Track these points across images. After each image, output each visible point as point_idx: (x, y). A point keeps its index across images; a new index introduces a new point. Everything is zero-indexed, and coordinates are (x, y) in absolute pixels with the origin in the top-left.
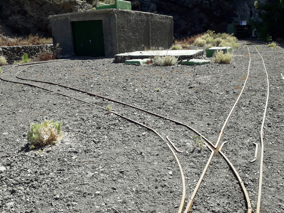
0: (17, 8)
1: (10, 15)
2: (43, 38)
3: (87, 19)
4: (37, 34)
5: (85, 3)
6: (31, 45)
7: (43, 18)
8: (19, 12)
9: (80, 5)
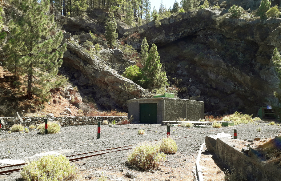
0: (105, 93)
1: (100, 98)
2: (119, 112)
3: (148, 102)
4: (116, 110)
5: (147, 91)
6: (112, 116)
7: (120, 100)
8: (106, 96)
9: (143, 92)
